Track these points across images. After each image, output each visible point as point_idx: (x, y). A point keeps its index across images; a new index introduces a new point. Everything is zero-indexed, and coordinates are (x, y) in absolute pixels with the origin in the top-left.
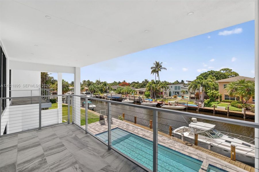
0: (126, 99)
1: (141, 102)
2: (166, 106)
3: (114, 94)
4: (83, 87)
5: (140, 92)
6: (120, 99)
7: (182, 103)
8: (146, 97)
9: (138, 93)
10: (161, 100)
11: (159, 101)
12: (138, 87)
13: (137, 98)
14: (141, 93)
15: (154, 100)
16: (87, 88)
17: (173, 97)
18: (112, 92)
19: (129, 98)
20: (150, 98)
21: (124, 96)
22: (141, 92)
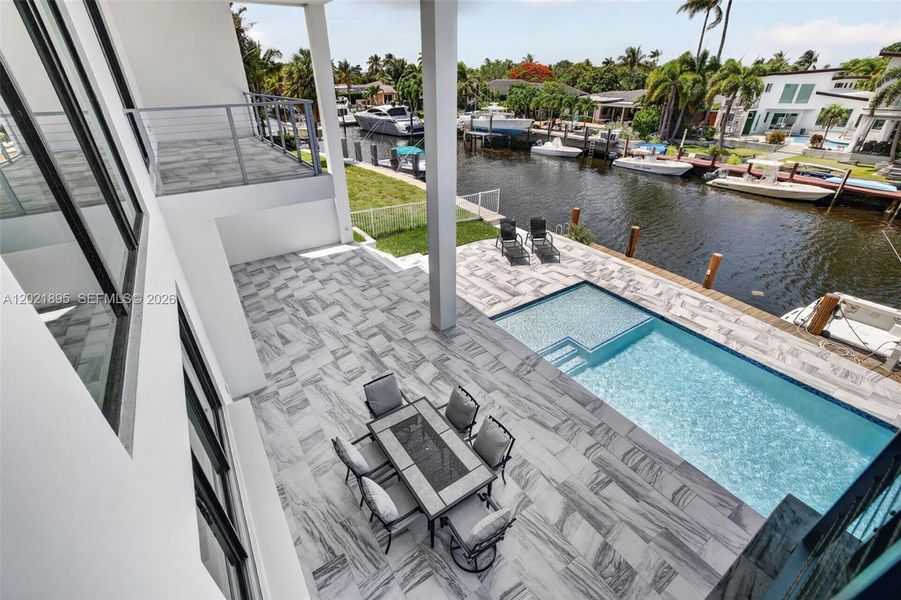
0: (548, 138)
1: (613, 154)
2: (732, 181)
3: (502, 117)
4: (375, 84)
5: (605, 111)
6: (524, 139)
7: (817, 172)
8: (637, 133)
9: (597, 113)
10: (705, 152)
11: (693, 157)
12: (595, 88)
13: (597, 137)
14: (610, 114)
15: (672, 148)
16: (388, 89)
17: (762, 139)
18: (494, 106)
19: (563, 134)
20: (655, 138)
21: (538, 127)
22: (612, 108)
